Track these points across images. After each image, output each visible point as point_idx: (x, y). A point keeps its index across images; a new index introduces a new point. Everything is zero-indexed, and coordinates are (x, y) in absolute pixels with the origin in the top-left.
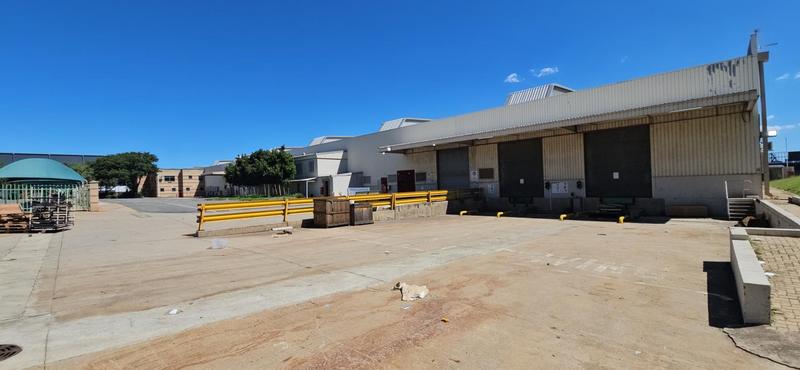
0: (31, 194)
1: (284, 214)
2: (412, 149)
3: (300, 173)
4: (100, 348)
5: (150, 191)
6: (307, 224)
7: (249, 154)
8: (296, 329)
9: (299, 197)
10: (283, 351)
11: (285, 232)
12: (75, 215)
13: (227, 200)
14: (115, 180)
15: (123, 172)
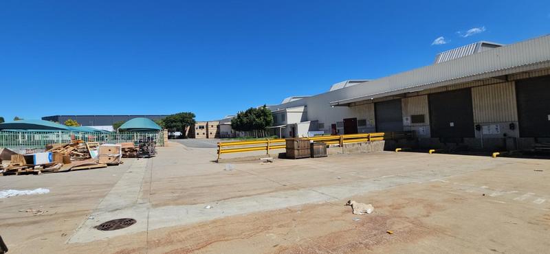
0: (137, 137)
1: (267, 149)
2: (355, 103)
3: (276, 122)
4: (173, 225)
5: (192, 135)
6: (282, 156)
7: (244, 111)
8: (280, 226)
9: (276, 138)
10: (273, 240)
11: (268, 161)
12: (158, 149)
13: (233, 140)
14: (175, 129)
15: (179, 124)
